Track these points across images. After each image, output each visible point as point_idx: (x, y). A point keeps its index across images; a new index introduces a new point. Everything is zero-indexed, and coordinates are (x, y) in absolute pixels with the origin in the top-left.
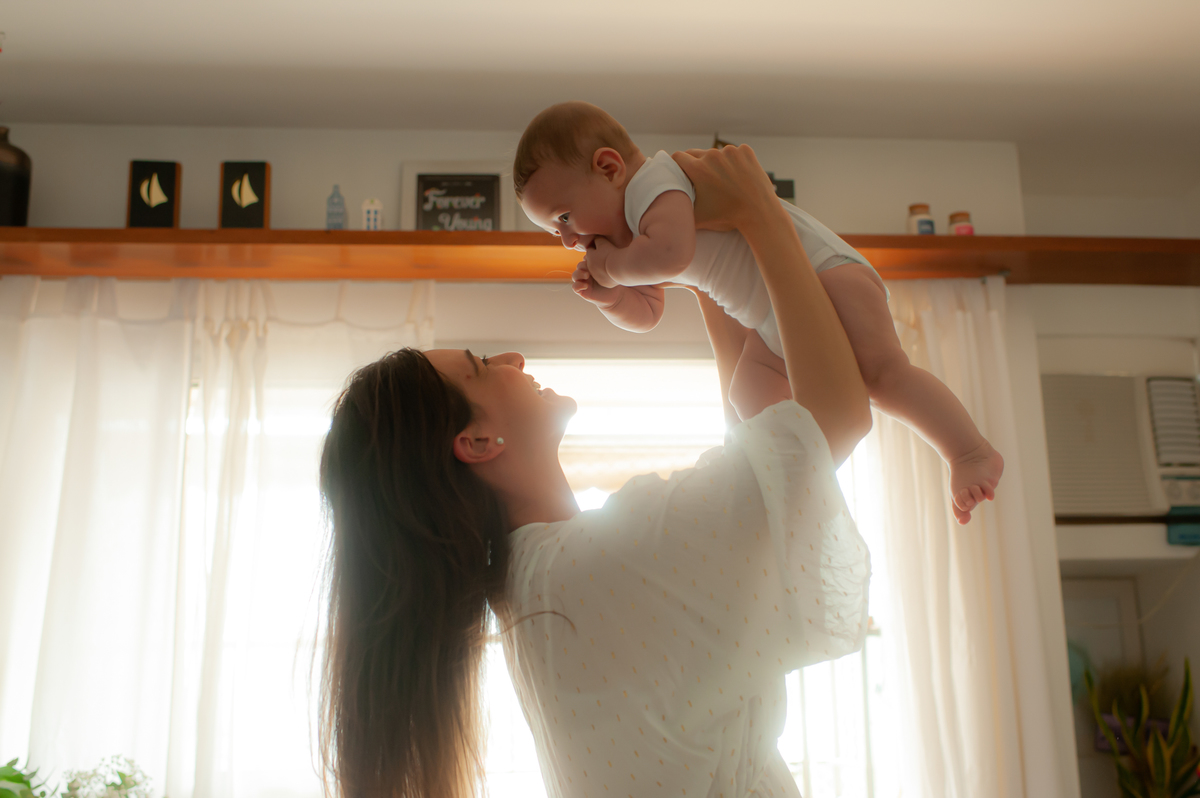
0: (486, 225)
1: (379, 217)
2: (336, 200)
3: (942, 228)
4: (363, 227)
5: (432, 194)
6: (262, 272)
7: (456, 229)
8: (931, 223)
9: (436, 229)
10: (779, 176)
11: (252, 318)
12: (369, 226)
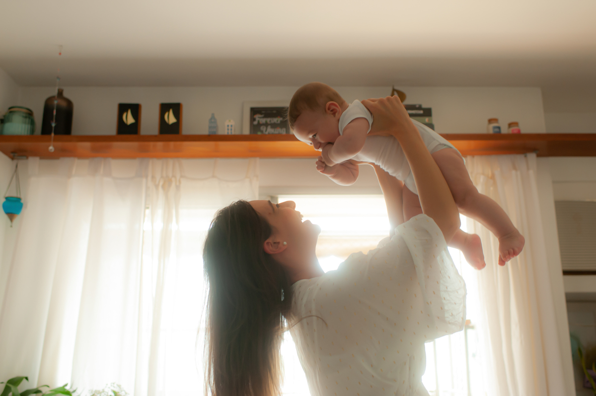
0: (283, 131)
1: (233, 128)
2: (213, 120)
3: (505, 130)
4: (226, 133)
5: (257, 117)
6: (178, 155)
7: (269, 133)
8: (499, 128)
9: (259, 133)
10: (424, 106)
11: (174, 176)
12: (228, 133)
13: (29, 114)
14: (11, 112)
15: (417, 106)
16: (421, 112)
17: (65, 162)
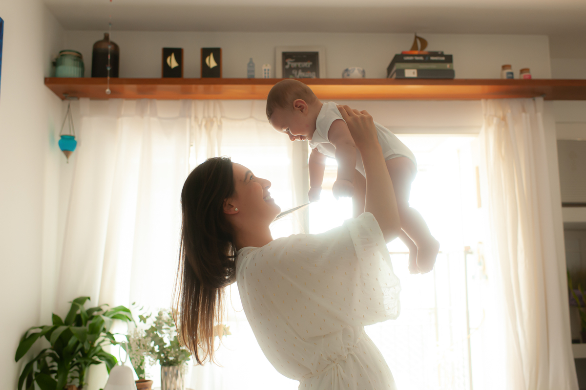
0: (313, 75)
1: (270, 72)
2: (251, 65)
3: (517, 76)
4: (263, 77)
5: (289, 61)
6: (219, 97)
7: (300, 77)
8: (512, 73)
10: (446, 53)
11: (215, 116)
12: (265, 76)
13: (79, 58)
14: (62, 55)
15: (440, 53)
16: (443, 58)
17: (115, 102)
